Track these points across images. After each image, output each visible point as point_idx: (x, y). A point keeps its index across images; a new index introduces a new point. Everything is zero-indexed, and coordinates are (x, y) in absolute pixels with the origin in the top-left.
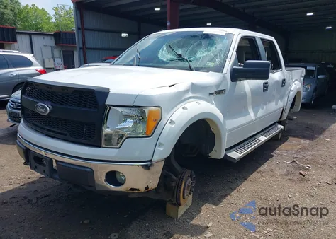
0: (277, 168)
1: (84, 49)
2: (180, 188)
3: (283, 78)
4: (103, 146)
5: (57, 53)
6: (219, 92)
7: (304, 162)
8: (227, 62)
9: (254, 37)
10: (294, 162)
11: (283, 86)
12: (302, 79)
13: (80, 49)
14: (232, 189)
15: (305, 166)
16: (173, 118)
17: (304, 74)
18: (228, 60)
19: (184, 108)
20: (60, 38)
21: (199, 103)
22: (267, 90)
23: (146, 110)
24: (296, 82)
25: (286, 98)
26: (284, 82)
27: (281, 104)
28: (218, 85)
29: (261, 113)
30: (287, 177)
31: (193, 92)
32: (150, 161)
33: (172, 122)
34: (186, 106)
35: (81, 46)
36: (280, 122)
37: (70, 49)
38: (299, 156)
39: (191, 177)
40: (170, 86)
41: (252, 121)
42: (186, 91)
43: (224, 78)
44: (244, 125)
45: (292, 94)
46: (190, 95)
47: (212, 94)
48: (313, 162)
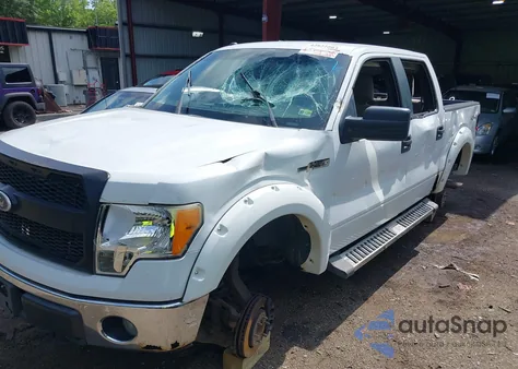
0: (422, 278)
1: (132, 56)
2: (244, 332)
3: (439, 125)
4: (98, 271)
5: (91, 61)
6: (317, 164)
7: (467, 268)
8: (335, 110)
9: (389, 59)
10: (451, 267)
11: (438, 138)
12: (475, 120)
13: (127, 56)
14: (341, 320)
15: (470, 274)
16: (225, 222)
17: (477, 112)
18: (336, 105)
19: (249, 201)
20: (97, 37)
21: (277, 189)
22: (407, 150)
23: (173, 212)
24: (463, 129)
25: (445, 157)
26: (440, 132)
27: (433, 168)
28: (316, 153)
29: (396, 188)
30: (437, 297)
31: (267, 168)
32: (180, 300)
33: (223, 229)
34: (253, 196)
35: (128, 51)
36: (432, 197)
37: (112, 55)
38: (461, 255)
39: (265, 308)
40: (223, 162)
41: (380, 204)
42: (253, 170)
43: (328, 138)
44: (365, 212)
45: (455, 150)
46: (263, 173)
47: (305, 168)
48: (484, 267)
